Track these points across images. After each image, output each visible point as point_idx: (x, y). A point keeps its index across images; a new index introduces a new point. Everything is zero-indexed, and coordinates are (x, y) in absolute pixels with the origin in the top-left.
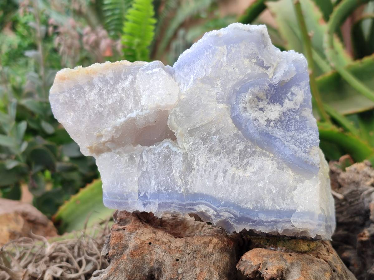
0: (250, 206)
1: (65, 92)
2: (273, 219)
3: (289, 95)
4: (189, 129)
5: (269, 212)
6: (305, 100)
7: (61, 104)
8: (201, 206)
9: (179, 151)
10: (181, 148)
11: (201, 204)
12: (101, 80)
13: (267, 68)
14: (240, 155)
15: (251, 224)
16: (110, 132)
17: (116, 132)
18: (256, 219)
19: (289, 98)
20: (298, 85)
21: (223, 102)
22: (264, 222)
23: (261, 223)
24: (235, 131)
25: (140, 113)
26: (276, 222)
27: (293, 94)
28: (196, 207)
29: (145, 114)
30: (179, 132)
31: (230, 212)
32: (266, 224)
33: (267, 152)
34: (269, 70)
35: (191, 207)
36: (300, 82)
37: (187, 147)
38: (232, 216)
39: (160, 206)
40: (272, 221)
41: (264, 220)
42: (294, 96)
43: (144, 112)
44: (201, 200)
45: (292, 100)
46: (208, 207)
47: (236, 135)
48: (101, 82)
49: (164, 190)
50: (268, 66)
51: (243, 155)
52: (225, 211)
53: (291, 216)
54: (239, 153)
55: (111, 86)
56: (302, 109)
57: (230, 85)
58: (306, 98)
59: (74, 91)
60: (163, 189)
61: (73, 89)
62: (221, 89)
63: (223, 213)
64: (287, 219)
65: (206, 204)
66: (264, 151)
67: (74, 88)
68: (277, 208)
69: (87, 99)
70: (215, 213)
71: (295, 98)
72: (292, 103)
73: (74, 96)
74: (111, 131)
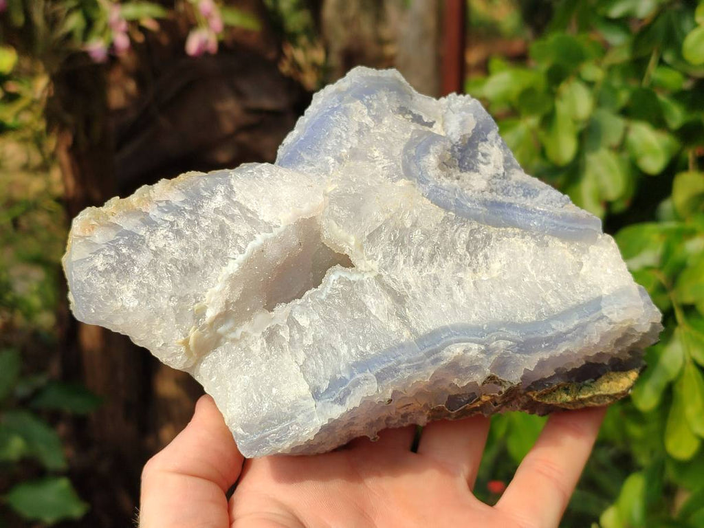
0: (529, 316)
1: (103, 250)
2: (576, 322)
3: (480, 157)
4: (367, 234)
5: (563, 316)
6: (506, 160)
7: (102, 274)
8: (452, 347)
9: (366, 277)
10: (366, 272)
11: (451, 343)
12: (166, 210)
13: (430, 125)
14: (468, 248)
15: (547, 345)
16: (221, 292)
17: (232, 288)
18: (551, 333)
19: (482, 162)
20: (486, 140)
21: (400, 177)
22: (565, 334)
23: (560, 337)
24: (442, 213)
25: (269, 235)
26: (582, 327)
27: (484, 155)
28: (445, 353)
29: (279, 234)
30: (353, 243)
31: (504, 339)
32: (569, 335)
33: (508, 229)
34: (434, 126)
35: (435, 356)
36: (487, 134)
37: (374, 265)
38: (510, 343)
39: (380, 378)
40: (576, 327)
41: (563, 330)
42: (488, 157)
43: (276, 231)
44: (447, 337)
45: (489, 163)
46: (465, 344)
47: (446, 219)
48: (166, 212)
49: (371, 349)
50: (430, 121)
51: (473, 247)
52: (497, 339)
53: (599, 308)
54: (465, 246)
55: (191, 212)
56: (508, 173)
57: (398, 151)
58: (505, 155)
59: (121, 242)
60: (368, 348)
61: (118, 240)
62: (386, 161)
63: (495, 343)
64: (597, 314)
65: (459, 341)
66: (503, 229)
67: (118, 237)
68: (572, 303)
69: (154, 248)
70: (483, 348)
71: (492, 159)
72: (491, 167)
73: (124, 251)
74: (223, 290)
